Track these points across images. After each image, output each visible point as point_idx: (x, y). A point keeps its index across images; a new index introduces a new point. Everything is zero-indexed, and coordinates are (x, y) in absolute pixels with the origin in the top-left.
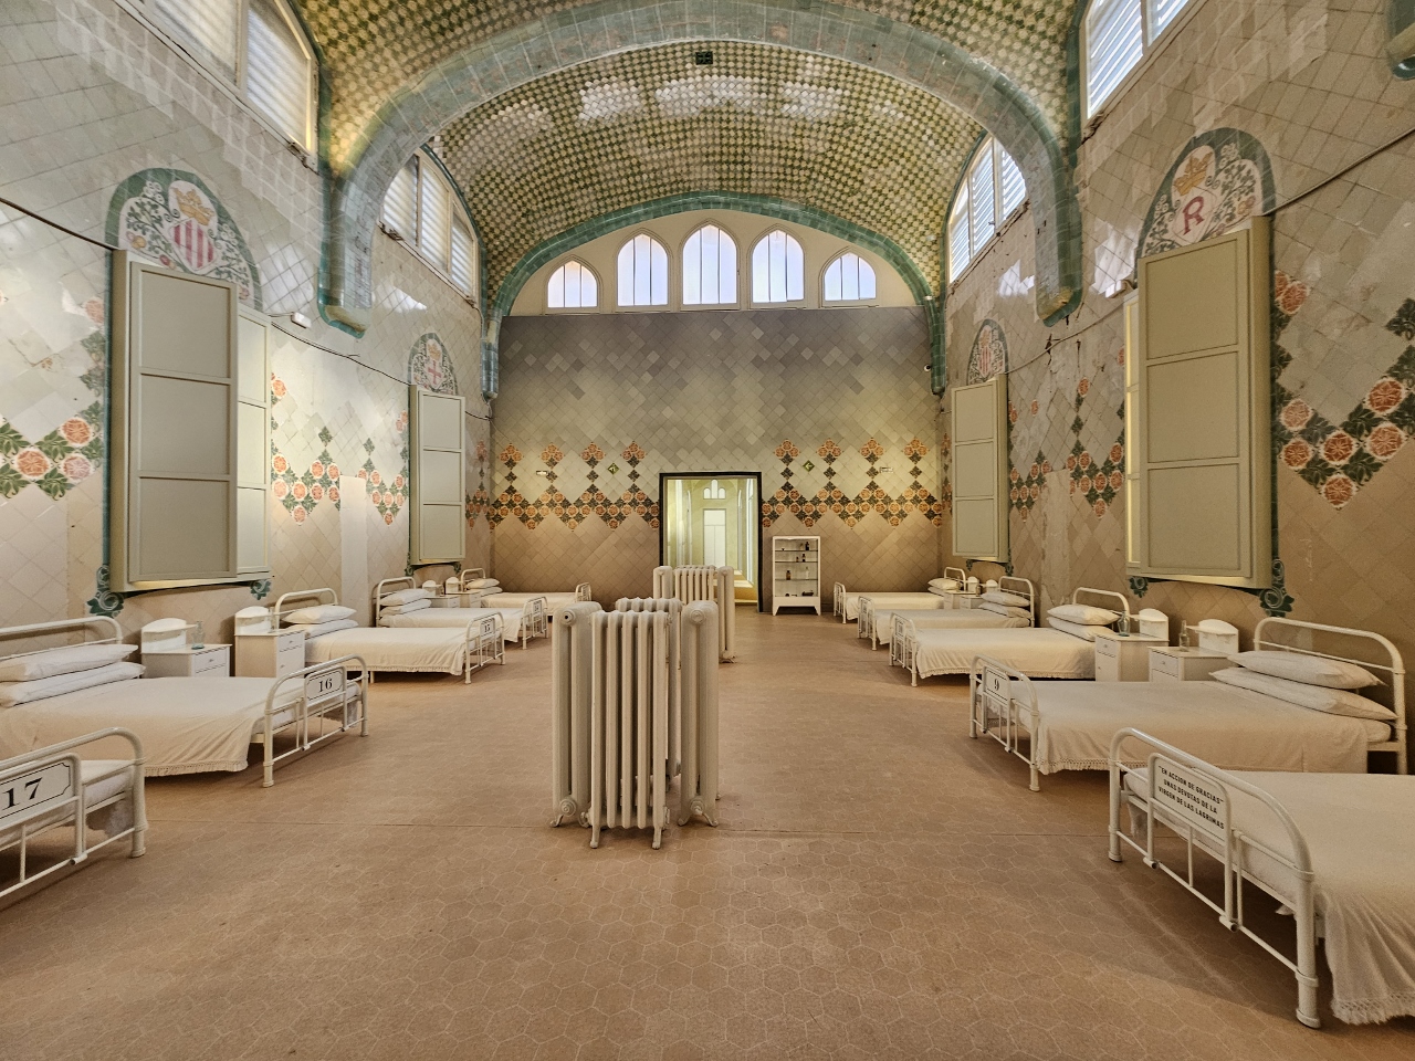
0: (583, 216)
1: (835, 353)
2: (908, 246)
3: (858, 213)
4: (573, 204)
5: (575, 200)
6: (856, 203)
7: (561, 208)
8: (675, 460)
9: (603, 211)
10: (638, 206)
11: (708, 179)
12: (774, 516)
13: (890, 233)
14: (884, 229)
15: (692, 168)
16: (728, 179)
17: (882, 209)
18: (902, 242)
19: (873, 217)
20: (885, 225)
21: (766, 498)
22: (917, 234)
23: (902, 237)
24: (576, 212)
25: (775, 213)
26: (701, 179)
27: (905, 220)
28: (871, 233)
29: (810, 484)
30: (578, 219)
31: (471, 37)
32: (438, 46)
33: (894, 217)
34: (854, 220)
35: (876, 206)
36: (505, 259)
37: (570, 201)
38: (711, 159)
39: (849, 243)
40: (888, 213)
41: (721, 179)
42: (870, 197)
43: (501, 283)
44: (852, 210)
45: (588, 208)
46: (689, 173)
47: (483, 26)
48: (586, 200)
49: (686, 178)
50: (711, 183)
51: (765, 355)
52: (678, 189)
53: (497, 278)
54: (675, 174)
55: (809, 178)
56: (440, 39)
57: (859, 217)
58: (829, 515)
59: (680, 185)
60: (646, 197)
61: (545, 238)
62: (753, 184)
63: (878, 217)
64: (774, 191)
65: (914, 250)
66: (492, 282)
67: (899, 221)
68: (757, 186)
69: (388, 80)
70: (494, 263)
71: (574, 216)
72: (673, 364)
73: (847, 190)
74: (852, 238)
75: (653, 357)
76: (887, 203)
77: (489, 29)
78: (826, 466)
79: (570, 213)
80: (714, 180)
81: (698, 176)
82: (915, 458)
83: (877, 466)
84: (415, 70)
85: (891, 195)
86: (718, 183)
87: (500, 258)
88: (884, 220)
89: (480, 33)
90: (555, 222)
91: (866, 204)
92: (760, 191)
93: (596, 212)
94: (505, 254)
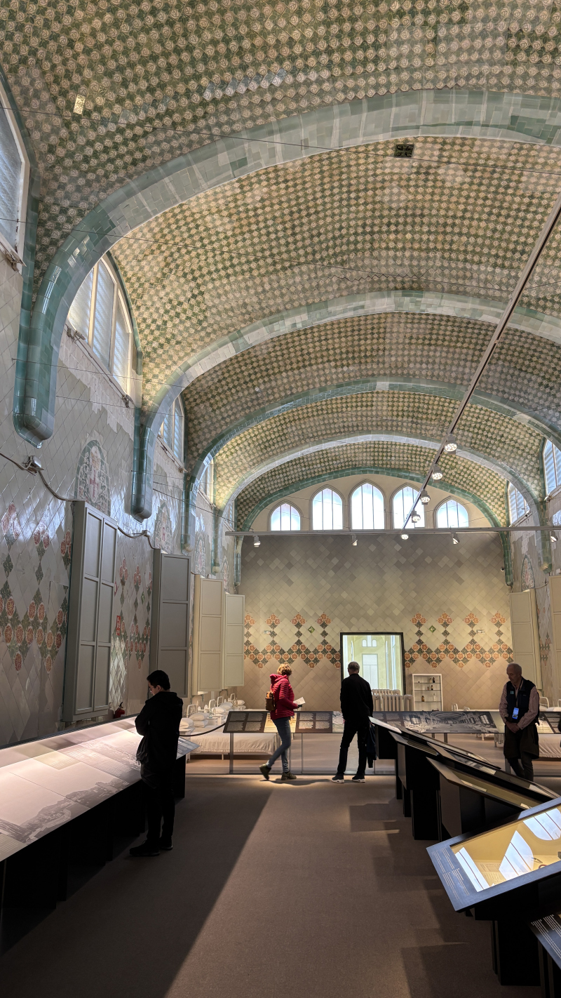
0: (294, 480)
1: (445, 559)
2: (486, 499)
3: (455, 479)
4: (288, 474)
5: (290, 471)
6: (454, 474)
7: (281, 476)
8: (350, 625)
9: (305, 477)
10: (325, 475)
11: (366, 460)
12: (412, 661)
13: (475, 491)
14: (471, 489)
15: (357, 454)
16: (378, 460)
17: (470, 478)
18: (482, 496)
19: (465, 482)
20: (471, 486)
21: (407, 649)
22: (491, 492)
23: (482, 493)
24: (290, 477)
25: (406, 477)
26: (362, 460)
27: (483, 484)
28: (463, 491)
29: (434, 641)
30: (290, 482)
31: (278, 451)
32: (264, 454)
33: (476, 482)
34: (453, 483)
35: (466, 476)
36: (248, 504)
37: (286, 472)
38: (368, 450)
39: (451, 494)
40: (473, 480)
41: (374, 460)
42: (462, 471)
43: (245, 518)
44: (452, 478)
45: (297, 475)
46: (355, 457)
47: (284, 446)
48: (296, 471)
49: (353, 459)
50: (368, 462)
51: (403, 560)
52: (349, 465)
53: (243, 515)
54: (347, 457)
55: (426, 460)
56: (265, 451)
57: (456, 482)
58: (447, 659)
59: (350, 463)
60: (330, 469)
61: (271, 492)
62: (393, 463)
63: (468, 482)
64: (405, 467)
65: (489, 501)
66: (240, 518)
67: (480, 484)
68: (395, 464)
69: (242, 468)
70: (241, 506)
71: (288, 480)
72: (347, 565)
73: (448, 467)
74: (452, 492)
75: (335, 561)
76: (472, 474)
77: (286, 447)
78: (443, 629)
79: (286, 479)
80: (370, 460)
81: (361, 458)
82: (498, 625)
83: (475, 629)
84: (254, 464)
85: (474, 470)
86: (372, 462)
87: (245, 503)
88: (471, 484)
89: (282, 449)
90: (278, 483)
91: (460, 474)
92: (397, 467)
93: (301, 478)
94: (248, 501)
